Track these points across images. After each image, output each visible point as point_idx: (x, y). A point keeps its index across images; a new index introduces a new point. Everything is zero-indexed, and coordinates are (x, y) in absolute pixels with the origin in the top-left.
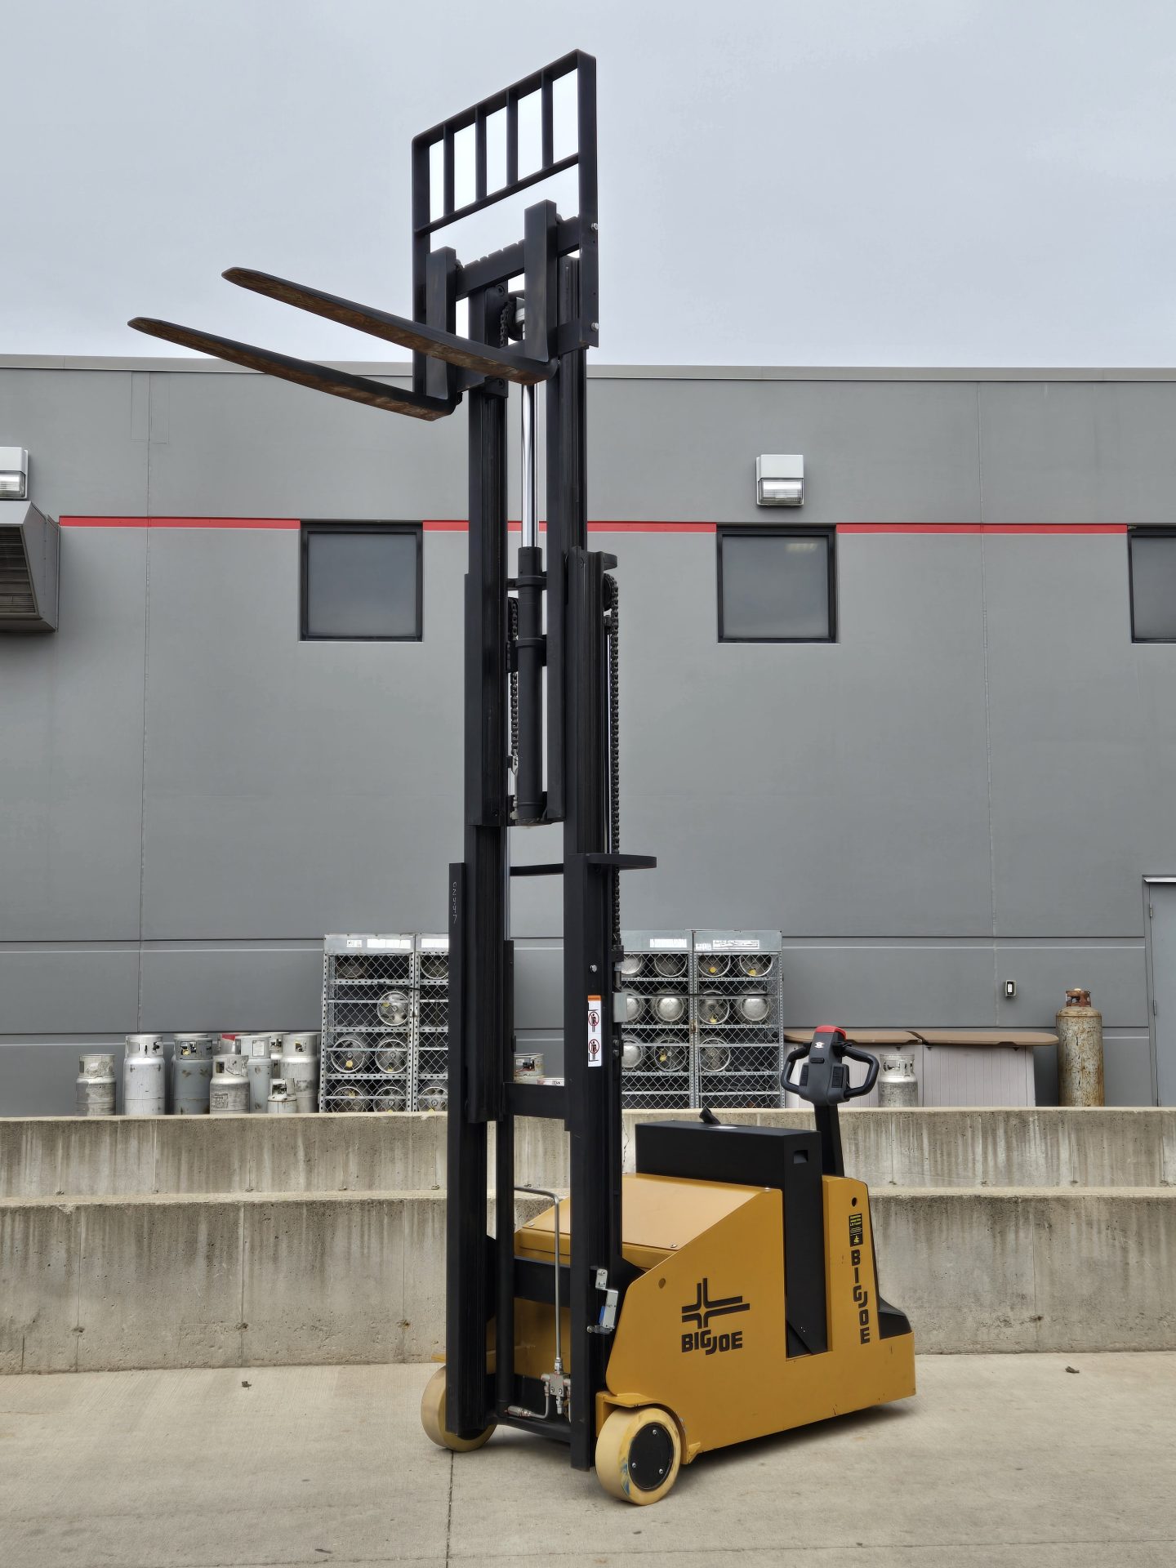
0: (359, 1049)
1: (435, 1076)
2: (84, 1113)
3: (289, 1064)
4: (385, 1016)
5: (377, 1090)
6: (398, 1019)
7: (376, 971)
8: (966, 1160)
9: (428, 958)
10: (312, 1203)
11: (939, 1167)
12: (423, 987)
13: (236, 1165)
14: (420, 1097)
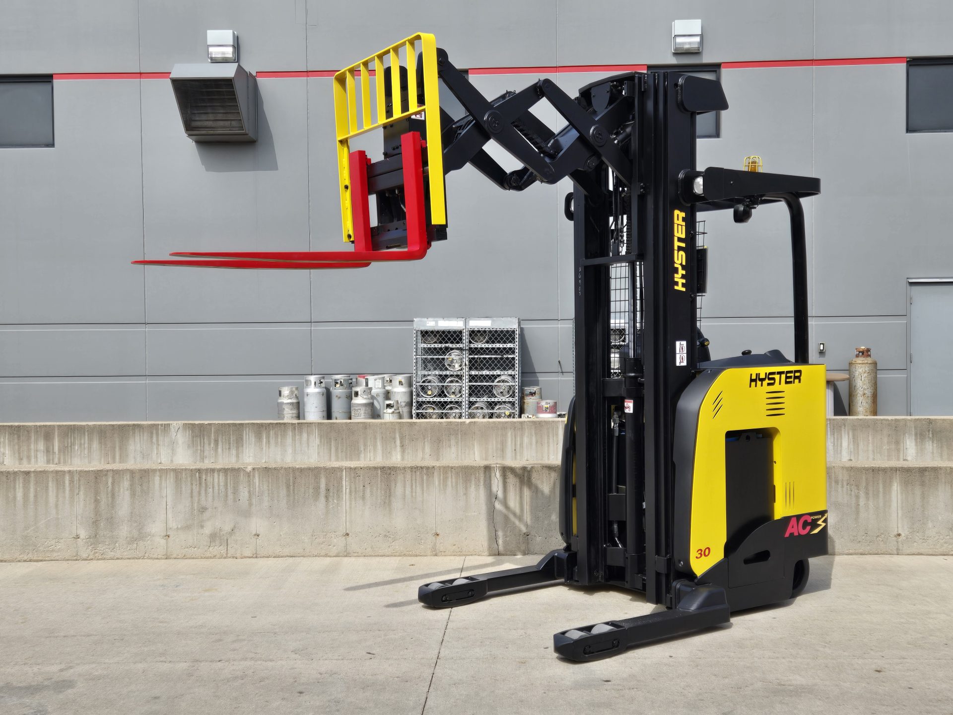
0: (434, 384)
1: (478, 399)
2: (283, 419)
3: (395, 392)
4: (449, 365)
5: (445, 407)
6: (457, 366)
7: (444, 339)
9: (473, 332)
10: (384, 468)
12: (470, 348)
13: (362, 448)
14: (470, 411)
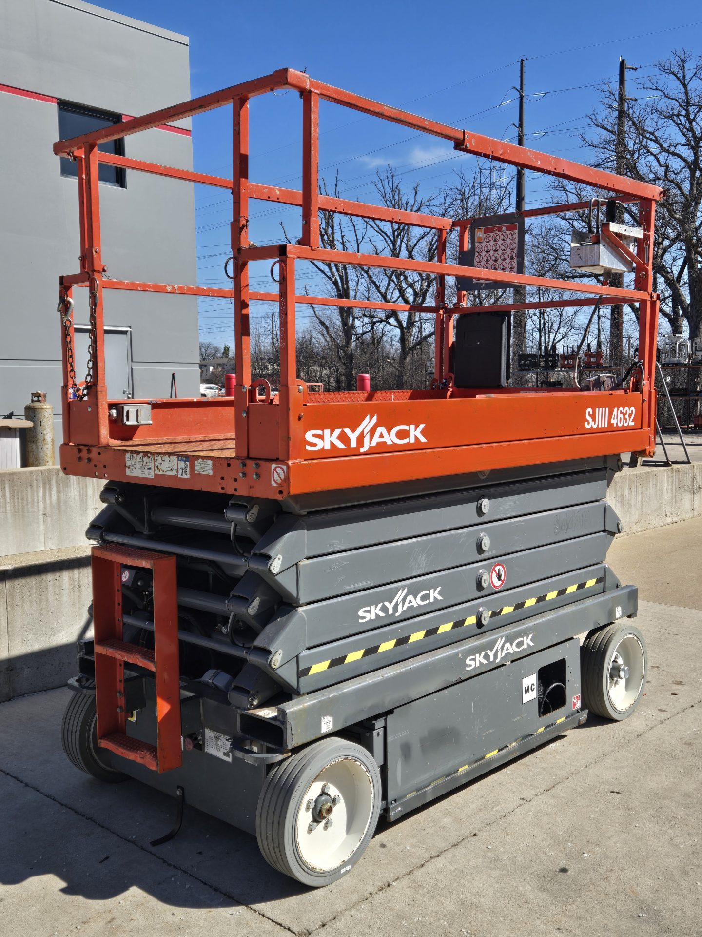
8: (33, 501)
11: (16, 507)
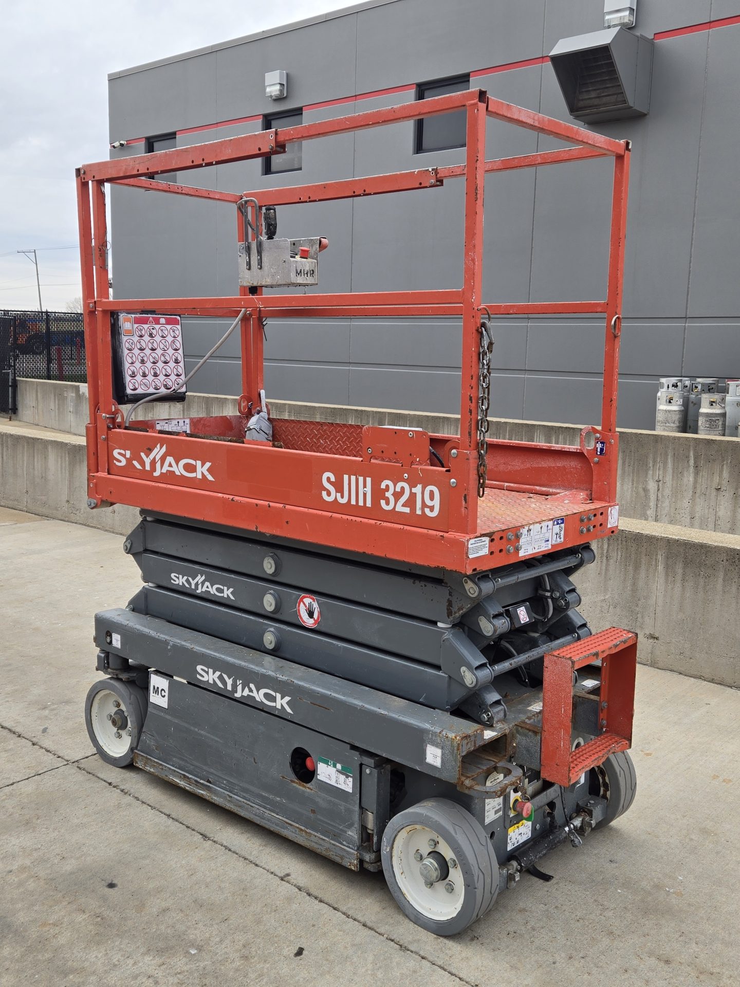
13: (651, 465)
